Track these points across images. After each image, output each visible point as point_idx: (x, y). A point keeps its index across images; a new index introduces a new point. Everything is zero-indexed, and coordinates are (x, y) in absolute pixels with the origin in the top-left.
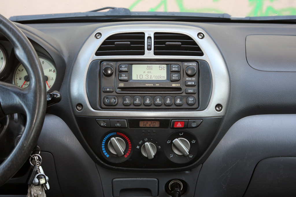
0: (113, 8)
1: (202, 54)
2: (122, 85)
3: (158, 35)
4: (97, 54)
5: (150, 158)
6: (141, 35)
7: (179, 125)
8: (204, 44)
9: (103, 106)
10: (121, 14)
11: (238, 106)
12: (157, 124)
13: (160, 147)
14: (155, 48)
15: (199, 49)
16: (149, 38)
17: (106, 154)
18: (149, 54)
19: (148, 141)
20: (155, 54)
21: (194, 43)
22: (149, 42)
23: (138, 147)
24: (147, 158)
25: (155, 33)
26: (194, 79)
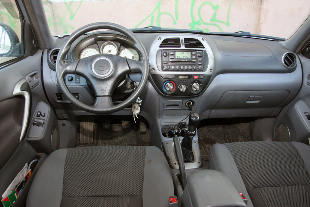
0: (154, 27)
1: (204, 48)
2: (171, 60)
3: (186, 39)
4: (160, 47)
5: (183, 91)
6: (179, 39)
7: (196, 77)
8: (204, 43)
9: (163, 69)
10: (158, 29)
11: (218, 69)
12: (187, 77)
13: (187, 87)
14: (185, 45)
15: (203, 45)
16: (182, 40)
17: (164, 90)
18: (183, 47)
19: (183, 84)
20: (185, 47)
21: (201, 43)
22: (182, 43)
23: (178, 87)
24: (182, 92)
25: (185, 38)
26: (201, 58)
